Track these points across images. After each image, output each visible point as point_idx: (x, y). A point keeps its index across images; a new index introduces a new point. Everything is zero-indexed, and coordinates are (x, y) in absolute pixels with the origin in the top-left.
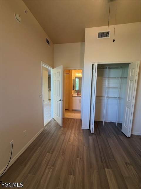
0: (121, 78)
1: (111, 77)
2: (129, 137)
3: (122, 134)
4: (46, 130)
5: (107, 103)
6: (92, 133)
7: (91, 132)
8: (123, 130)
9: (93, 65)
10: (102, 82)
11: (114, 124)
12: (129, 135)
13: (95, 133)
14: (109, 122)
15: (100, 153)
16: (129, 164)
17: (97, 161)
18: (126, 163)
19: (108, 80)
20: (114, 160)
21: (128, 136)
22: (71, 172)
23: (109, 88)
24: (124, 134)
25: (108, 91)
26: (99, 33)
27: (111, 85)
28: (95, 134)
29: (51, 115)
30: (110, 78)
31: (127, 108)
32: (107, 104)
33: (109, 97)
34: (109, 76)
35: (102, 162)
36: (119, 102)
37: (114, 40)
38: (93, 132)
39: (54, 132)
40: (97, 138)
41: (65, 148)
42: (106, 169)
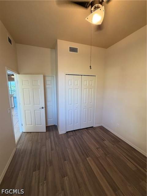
16: (98, 148)
20: (90, 150)
22: (64, 175)
35: (83, 155)
40: (75, 138)
41: (51, 158)
42: (87, 159)
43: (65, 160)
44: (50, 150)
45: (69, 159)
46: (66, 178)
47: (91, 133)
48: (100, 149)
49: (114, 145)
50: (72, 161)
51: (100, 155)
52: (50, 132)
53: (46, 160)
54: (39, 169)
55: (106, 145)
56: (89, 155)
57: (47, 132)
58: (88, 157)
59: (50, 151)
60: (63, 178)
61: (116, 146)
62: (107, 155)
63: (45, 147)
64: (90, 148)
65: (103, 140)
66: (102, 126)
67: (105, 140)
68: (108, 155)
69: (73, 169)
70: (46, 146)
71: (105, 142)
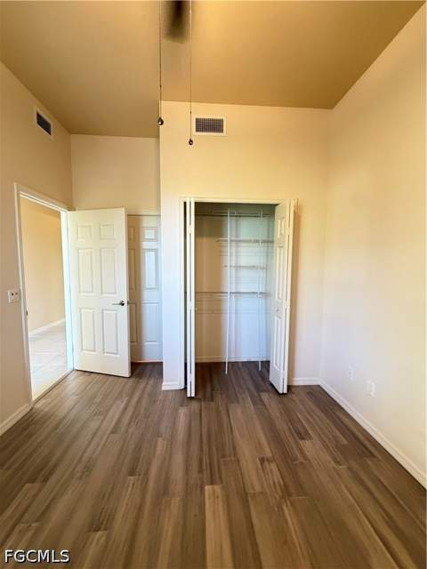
0: (264, 242)
1: (242, 238)
2: (283, 394)
3: (270, 387)
4: (38, 409)
5: (236, 310)
6: (191, 398)
7: (189, 395)
8: (272, 379)
9: (185, 203)
10: (221, 252)
11: (255, 363)
12: (282, 389)
13: (200, 396)
14: (243, 363)
15: (201, 447)
16: (268, 460)
17: (187, 471)
18: (262, 460)
19: (237, 247)
20: (233, 458)
21: (281, 392)
22: (99, 522)
23: (238, 267)
24: (273, 386)
25: (237, 277)
26: (198, 121)
27: (244, 261)
28: (199, 400)
29: (66, 362)
30: (240, 241)
31: (276, 318)
32: (236, 313)
33: (240, 293)
34: (237, 236)
35: (200, 471)
36: (266, 304)
37: (191, 142)
38: (193, 395)
39: (68, 413)
40: (201, 410)
41: (94, 456)
42: (208, 488)
43: (132, 473)
44: (110, 430)
45: (147, 473)
46: (100, 533)
47: (267, 404)
48: (273, 466)
49: (338, 463)
50: (151, 484)
51: (263, 487)
52: (141, 378)
53: (80, 460)
54: (46, 480)
55: (305, 457)
56: (221, 477)
57: (132, 380)
58: (212, 483)
59: (108, 433)
60: (89, 531)
61: (350, 469)
62: (290, 495)
63: (102, 417)
64: (235, 455)
65: (303, 436)
66: (319, 386)
67: (310, 438)
68: (295, 498)
69: (140, 508)
70: (104, 418)
71: (307, 445)
